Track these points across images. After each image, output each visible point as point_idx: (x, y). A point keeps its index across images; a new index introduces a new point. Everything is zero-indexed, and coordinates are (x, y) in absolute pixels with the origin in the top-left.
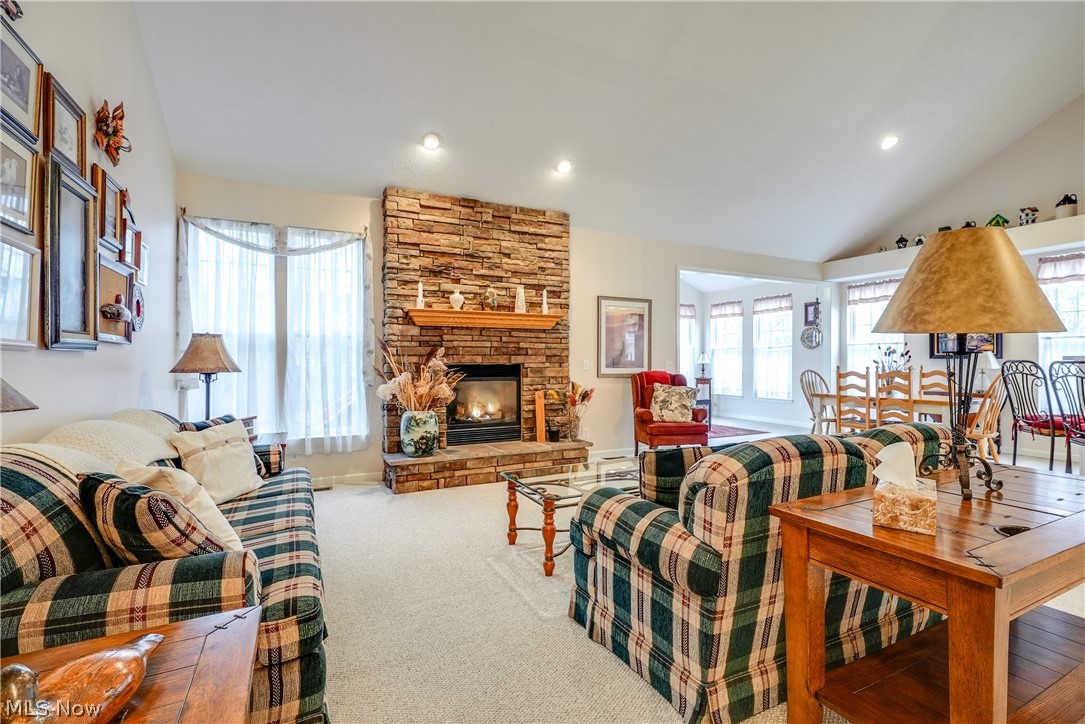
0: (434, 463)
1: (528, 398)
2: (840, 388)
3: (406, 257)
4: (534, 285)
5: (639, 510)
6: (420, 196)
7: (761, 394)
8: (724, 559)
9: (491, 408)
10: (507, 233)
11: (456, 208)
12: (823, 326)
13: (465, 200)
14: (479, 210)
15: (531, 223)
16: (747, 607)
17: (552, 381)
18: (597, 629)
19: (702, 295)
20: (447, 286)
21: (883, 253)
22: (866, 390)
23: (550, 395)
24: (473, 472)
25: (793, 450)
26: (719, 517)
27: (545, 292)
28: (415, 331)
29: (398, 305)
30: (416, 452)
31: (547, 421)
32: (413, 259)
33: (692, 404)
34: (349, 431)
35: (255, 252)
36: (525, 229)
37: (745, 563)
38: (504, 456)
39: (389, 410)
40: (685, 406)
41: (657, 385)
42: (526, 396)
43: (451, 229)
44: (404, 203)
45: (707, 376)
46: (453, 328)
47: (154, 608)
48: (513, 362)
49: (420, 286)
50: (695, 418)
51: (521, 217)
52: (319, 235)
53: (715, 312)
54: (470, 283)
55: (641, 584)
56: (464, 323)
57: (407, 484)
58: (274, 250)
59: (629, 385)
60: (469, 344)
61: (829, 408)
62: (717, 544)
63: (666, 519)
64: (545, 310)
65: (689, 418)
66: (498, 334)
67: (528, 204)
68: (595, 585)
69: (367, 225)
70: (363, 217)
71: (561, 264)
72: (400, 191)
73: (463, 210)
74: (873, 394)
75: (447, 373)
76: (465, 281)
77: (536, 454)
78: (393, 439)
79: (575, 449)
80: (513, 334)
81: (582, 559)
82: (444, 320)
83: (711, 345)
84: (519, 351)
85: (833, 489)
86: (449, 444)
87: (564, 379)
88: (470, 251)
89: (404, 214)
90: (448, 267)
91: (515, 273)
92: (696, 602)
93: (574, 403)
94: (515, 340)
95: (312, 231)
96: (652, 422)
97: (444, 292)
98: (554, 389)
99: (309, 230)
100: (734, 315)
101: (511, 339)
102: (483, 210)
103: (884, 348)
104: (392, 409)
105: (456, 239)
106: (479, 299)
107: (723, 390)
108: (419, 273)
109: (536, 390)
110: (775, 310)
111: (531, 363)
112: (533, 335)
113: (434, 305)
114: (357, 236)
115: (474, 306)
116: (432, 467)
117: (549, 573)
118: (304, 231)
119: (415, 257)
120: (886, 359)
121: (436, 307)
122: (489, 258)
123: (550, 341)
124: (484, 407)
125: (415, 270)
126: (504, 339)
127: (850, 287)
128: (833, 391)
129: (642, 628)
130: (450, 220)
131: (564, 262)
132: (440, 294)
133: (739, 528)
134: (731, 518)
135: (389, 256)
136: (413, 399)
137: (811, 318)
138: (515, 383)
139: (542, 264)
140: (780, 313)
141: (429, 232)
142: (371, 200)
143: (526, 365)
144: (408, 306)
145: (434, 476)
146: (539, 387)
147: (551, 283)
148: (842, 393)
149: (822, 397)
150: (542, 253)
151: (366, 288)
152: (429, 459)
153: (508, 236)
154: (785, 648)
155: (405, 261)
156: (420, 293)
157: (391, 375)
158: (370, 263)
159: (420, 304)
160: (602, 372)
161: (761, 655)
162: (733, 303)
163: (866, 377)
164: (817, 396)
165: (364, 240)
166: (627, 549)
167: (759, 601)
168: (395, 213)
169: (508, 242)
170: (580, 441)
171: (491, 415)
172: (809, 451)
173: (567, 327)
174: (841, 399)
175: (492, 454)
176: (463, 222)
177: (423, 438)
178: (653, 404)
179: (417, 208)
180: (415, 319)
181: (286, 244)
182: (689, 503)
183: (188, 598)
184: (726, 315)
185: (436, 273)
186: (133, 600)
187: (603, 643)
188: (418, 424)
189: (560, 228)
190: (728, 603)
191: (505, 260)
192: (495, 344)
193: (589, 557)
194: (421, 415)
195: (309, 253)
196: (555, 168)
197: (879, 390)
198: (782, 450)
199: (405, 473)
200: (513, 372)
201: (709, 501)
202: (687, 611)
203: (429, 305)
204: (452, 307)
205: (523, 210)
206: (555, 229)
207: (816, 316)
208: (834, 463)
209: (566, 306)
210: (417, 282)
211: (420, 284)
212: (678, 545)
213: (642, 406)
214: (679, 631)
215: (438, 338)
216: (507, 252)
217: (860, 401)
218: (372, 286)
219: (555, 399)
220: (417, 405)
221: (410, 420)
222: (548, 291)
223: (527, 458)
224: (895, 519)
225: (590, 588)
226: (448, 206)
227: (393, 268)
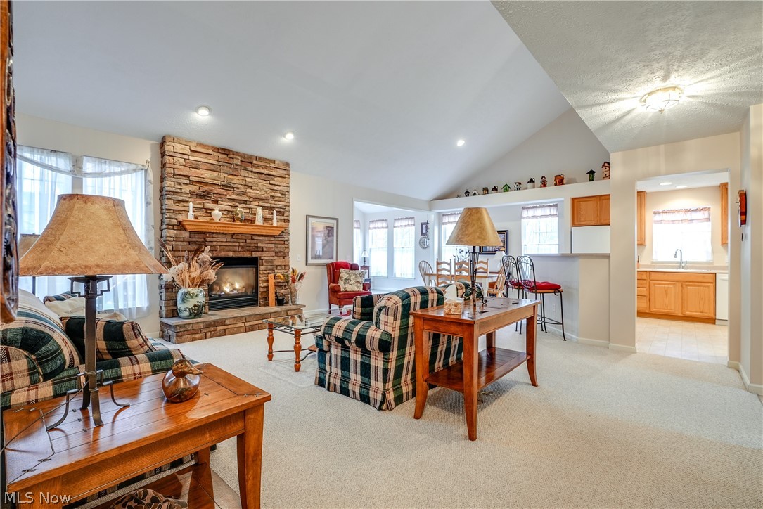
0: (203, 322)
1: (263, 279)
2: (438, 270)
3: (180, 184)
4: (268, 207)
5: (354, 323)
6: (190, 144)
7: (398, 275)
8: (393, 336)
9: (237, 286)
10: (250, 173)
11: (215, 154)
12: (430, 236)
13: (222, 149)
14: (232, 156)
15: (266, 167)
16: (401, 357)
17: (279, 268)
18: (332, 386)
19: (364, 215)
20: (209, 205)
21: (459, 198)
22: (450, 271)
23: (279, 276)
24: (229, 326)
25: (418, 292)
26: (391, 319)
27: (275, 212)
28: (186, 235)
29: (173, 217)
30: (190, 315)
31: (276, 293)
32: (184, 186)
33: (362, 280)
34: (134, 304)
35: (54, 173)
36: (262, 171)
37: (400, 337)
38: (250, 316)
39: (167, 289)
40: (358, 282)
41: (342, 270)
42: (262, 278)
43: (212, 167)
44: (179, 148)
45: (367, 265)
46: (213, 233)
47: (144, 373)
48: (254, 256)
49: (191, 204)
50: (364, 289)
51: (260, 163)
52: (110, 163)
53: (372, 225)
54: (225, 204)
55: (356, 357)
56: (222, 229)
57: (184, 337)
58: (72, 172)
59: (325, 271)
60: (224, 244)
61: (433, 281)
62: (390, 330)
63: (368, 324)
64: (275, 223)
65: (361, 289)
66: (244, 237)
67: (264, 156)
68: (330, 365)
69: (149, 160)
70: (146, 154)
71: (284, 194)
72: (175, 139)
73: (221, 156)
74: (453, 273)
75: (212, 263)
76: (222, 203)
77: (270, 313)
78: (169, 308)
79: (294, 310)
80: (254, 237)
81: (322, 354)
82: (207, 227)
83: (369, 246)
84: (257, 249)
85: (432, 306)
86: (210, 310)
87: (286, 267)
88: (225, 183)
89: (179, 155)
90: (210, 192)
91: (255, 199)
92: (381, 356)
93: (294, 281)
94: (255, 241)
95: (103, 161)
96: (340, 292)
97: (207, 209)
98: (280, 273)
99: (101, 159)
100: (383, 228)
101: (253, 241)
102: (234, 157)
103: (458, 250)
104: (170, 288)
105: (216, 174)
106: (231, 215)
107: (377, 273)
108: (189, 195)
109: (268, 273)
110: (405, 226)
111: (266, 256)
112: (266, 238)
113: (200, 218)
114: (142, 167)
115: (228, 219)
116: (202, 325)
117: (297, 369)
118: (97, 160)
119: (187, 184)
120: (459, 255)
121: (201, 219)
122: (238, 188)
123: (277, 242)
124: (232, 285)
125: (186, 193)
126: (248, 241)
127: (443, 215)
128: (435, 272)
129: (356, 377)
130: (211, 162)
131: (287, 193)
132: (204, 210)
133: (398, 323)
134: (395, 320)
135: (167, 183)
136: (188, 280)
137: (424, 232)
138: (254, 269)
139: (273, 194)
140: (408, 228)
141: (197, 169)
142: (152, 142)
143: (262, 258)
144: (181, 218)
145: (203, 331)
146: (271, 271)
147: (278, 206)
148: (439, 273)
149: (430, 275)
150: (273, 187)
151: (148, 203)
152: (199, 320)
153: (251, 175)
154: (415, 375)
155: (179, 187)
156: (191, 209)
157: (169, 265)
158: (151, 187)
159: (191, 216)
160: (309, 262)
161: (406, 378)
162: (382, 220)
163: (450, 264)
164: (427, 275)
165: (146, 171)
166: (350, 341)
167: (405, 354)
168: (171, 154)
169: (251, 178)
170: (297, 305)
171: (238, 290)
172: (424, 292)
173: (288, 234)
174: (439, 276)
175: (242, 315)
176: (220, 164)
177: (195, 306)
178: (340, 281)
179: (188, 151)
180: (187, 227)
181: (81, 168)
182: (378, 315)
183: (160, 368)
184: (378, 228)
185: (201, 196)
186: (134, 370)
187: (335, 391)
188: (191, 297)
189: (284, 172)
190: (394, 354)
191: (249, 190)
192: (242, 244)
193: (326, 352)
194: (192, 291)
195: (102, 177)
196: (284, 136)
197: (456, 271)
198: (413, 292)
199: (182, 330)
200: (253, 262)
201: (386, 313)
202: (377, 362)
203: (196, 217)
204: (213, 219)
205: (260, 158)
206: (281, 172)
207: (427, 231)
208: (433, 297)
209: (288, 221)
210: (187, 202)
211: (191, 203)
212: (374, 334)
213: (334, 283)
214: (374, 372)
215: (203, 240)
216: (250, 185)
217: (447, 277)
218: (152, 202)
219: (281, 279)
220: (191, 284)
221: (185, 294)
222: (277, 212)
223: (265, 316)
224: (450, 311)
225: (327, 367)
226: (210, 152)
227: (170, 191)
